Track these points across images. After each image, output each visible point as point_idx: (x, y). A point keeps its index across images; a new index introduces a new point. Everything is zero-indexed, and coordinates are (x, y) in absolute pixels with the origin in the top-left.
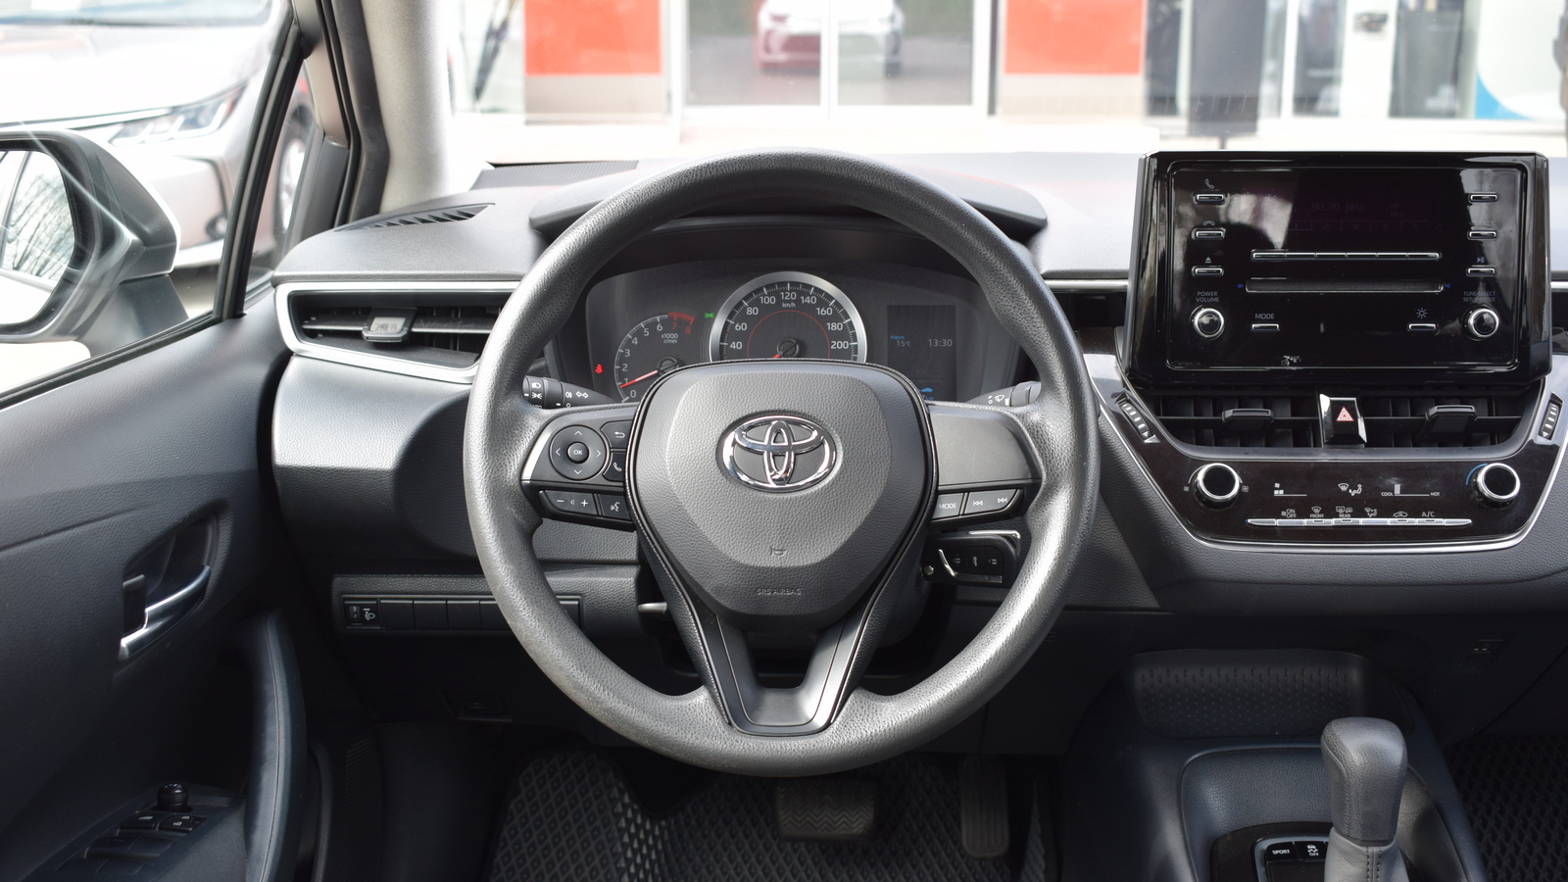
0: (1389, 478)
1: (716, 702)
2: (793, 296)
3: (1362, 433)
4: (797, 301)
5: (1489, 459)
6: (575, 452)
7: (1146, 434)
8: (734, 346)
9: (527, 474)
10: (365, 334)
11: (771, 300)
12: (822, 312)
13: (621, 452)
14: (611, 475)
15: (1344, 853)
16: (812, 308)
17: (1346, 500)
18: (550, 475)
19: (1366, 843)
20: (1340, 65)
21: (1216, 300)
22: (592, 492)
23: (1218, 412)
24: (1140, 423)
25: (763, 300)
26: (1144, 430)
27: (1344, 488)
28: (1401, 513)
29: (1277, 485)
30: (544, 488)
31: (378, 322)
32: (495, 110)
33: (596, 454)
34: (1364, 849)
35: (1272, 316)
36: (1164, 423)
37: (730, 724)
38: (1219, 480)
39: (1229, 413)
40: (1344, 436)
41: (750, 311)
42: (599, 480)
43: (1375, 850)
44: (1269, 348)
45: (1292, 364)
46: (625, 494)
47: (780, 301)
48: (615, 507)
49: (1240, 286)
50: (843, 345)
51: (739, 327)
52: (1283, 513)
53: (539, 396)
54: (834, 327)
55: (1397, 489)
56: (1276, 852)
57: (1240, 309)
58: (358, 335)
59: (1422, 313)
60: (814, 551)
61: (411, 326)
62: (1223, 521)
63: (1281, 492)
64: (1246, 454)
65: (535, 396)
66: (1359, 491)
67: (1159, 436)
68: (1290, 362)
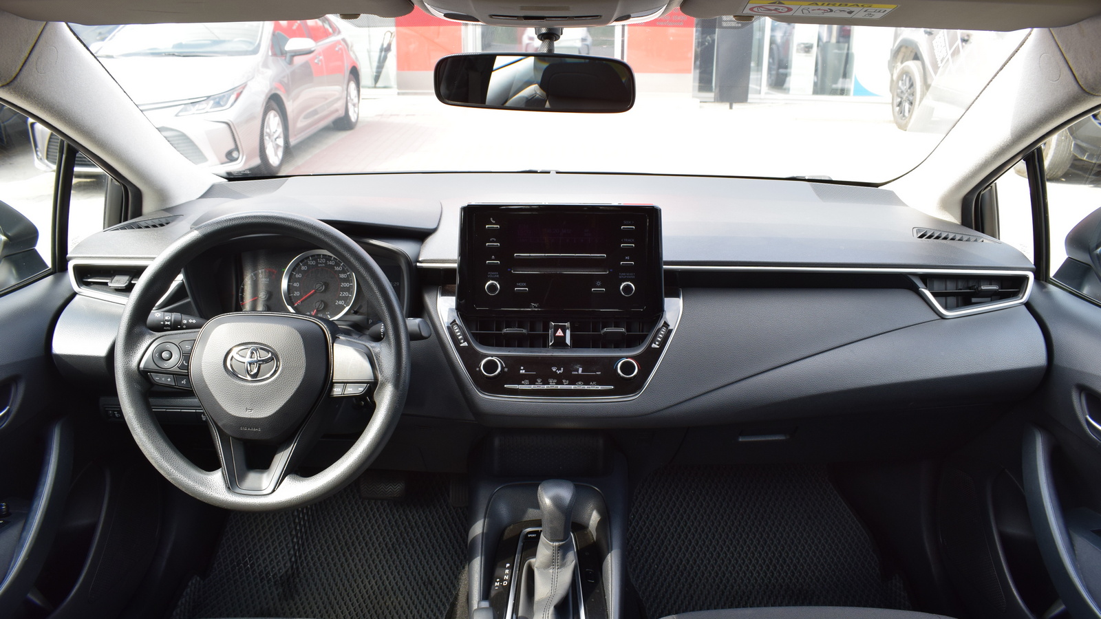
0: (576, 365)
1: (224, 477)
2: (324, 261)
3: (568, 341)
4: (326, 263)
5: (626, 356)
6: (165, 355)
7: (462, 341)
8: (295, 285)
9: (142, 365)
10: (109, 285)
11: (313, 263)
12: (337, 268)
13: (187, 356)
14: (182, 367)
15: (544, 544)
16: (332, 267)
17: (554, 376)
18: (153, 366)
19: (553, 541)
20: (791, 68)
21: (498, 276)
22: (173, 374)
23: (499, 329)
24: (460, 335)
25: (309, 262)
26: (461, 339)
27: (554, 370)
28: (580, 383)
29: (522, 368)
30: (150, 372)
31: (117, 278)
32: (385, 87)
33: (176, 357)
34: (552, 543)
35: (525, 284)
36: (474, 335)
37: (229, 488)
38: (491, 366)
39: (505, 331)
40: (560, 343)
41: (303, 268)
42: (176, 369)
43: (557, 544)
44: (523, 300)
45: (535, 307)
46: (188, 375)
47: (317, 263)
48: (184, 382)
49: (509, 270)
50: (346, 285)
51: (297, 276)
52: (523, 382)
53: (169, 323)
54: (342, 276)
55: (580, 370)
56: (529, 536)
57: (508, 281)
58: (106, 284)
59: (599, 283)
60: (266, 411)
61: (132, 280)
62: (494, 386)
63: (524, 371)
64: (509, 352)
65: (166, 323)
66: (561, 371)
67: (469, 343)
68: (534, 307)
